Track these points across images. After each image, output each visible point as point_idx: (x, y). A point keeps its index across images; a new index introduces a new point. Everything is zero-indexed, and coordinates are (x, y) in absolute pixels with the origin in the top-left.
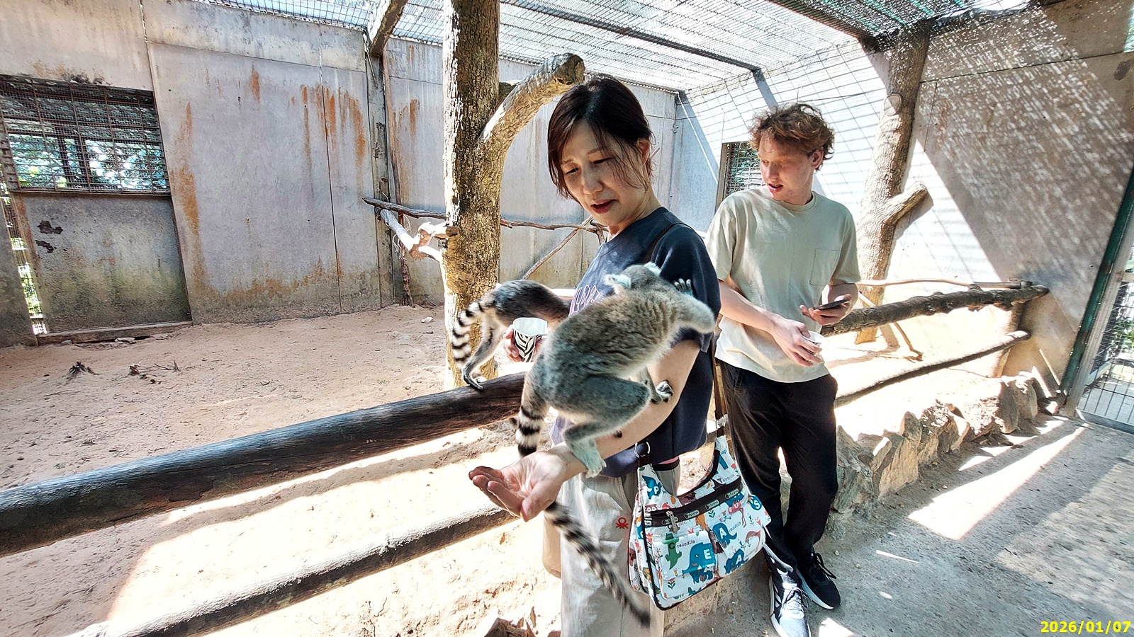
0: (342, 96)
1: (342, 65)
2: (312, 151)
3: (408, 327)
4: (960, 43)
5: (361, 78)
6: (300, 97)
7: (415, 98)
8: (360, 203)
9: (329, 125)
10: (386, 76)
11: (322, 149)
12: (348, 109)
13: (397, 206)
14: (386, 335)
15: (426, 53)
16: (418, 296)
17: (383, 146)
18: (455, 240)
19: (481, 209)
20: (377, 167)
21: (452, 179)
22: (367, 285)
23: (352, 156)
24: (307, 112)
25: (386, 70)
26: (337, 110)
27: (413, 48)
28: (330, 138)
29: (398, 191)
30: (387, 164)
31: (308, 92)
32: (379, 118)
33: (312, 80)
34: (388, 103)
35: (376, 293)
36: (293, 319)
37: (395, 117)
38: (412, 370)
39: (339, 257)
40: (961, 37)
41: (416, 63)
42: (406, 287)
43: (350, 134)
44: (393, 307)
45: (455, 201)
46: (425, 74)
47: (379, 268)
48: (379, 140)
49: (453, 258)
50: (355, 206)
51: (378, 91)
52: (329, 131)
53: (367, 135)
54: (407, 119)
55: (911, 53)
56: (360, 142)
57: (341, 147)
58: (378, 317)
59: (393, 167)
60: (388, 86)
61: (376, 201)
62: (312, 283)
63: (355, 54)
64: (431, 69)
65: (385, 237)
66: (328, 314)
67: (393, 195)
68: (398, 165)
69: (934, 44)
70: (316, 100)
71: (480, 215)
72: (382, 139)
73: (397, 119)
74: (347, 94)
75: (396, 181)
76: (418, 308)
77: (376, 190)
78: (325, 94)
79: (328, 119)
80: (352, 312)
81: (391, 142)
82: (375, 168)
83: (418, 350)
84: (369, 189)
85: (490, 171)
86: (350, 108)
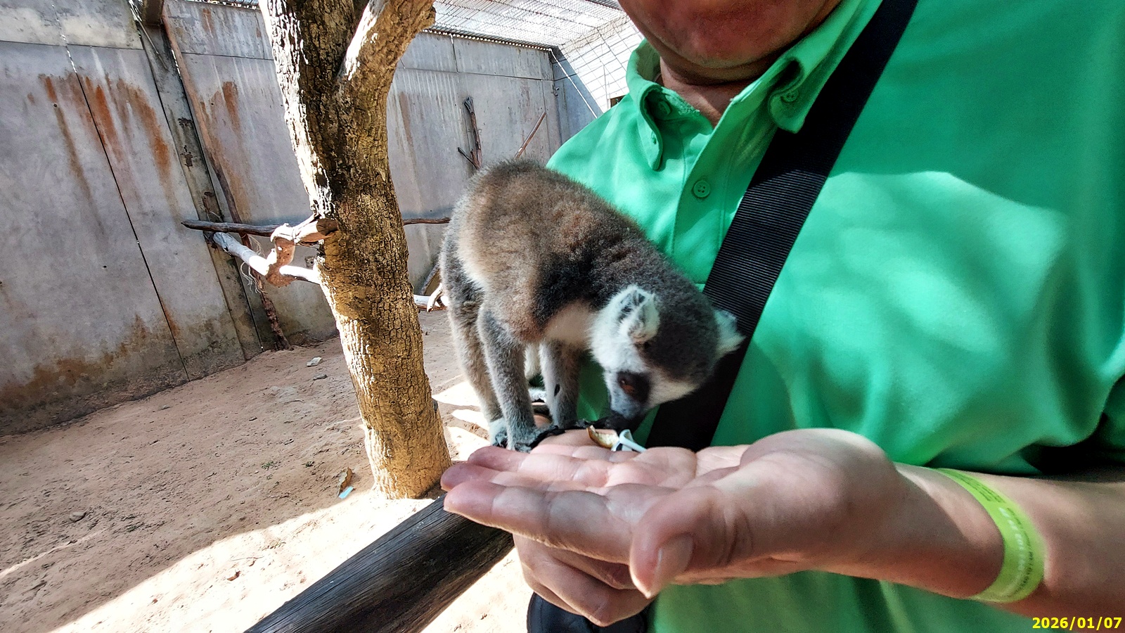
0: (114, 86)
1: (101, 41)
2: (84, 169)
3: (288, 377)
5: (138, 58)
6: (42, 95)
7: (227, 79)
8: (179, 230)
9: (102, 129)
10: (176, 52)
11: (100, 163)
12: (128, 105)
13: (237, 226)
14: (261, 395)
15: (230, 18)
16: (294, 334)
17: (196, 149)
18: (336, 241)
19: (367, 188)
20: (194, 179)
21: (307, 147)
22: (217, 336)
23: (152, 170)
24: (60, 114)
25: (174, 44)
26: (111, 107)
27: (209, 13)
28: (109, 147)
29: (232, 206)
30: (207, 172)
31: (55, 85)
32: (180, 111)
33: (58, 67)
34: (190, 90)
35: (234, 344)
36: (116, 406)
37: (204, 108)
38: (311, 436)
39: (167, 308)
41: (218, 32)
42: (275, 327)
43: (141, 141)
44: (263, 356)
45: (320, 181)
46: (234, 47)
47: (230, 310)
48: (188, 141)
49: (337, 269)
50: (174, 236)
51: (170, 75)
52: (105, 138)
53: (167, 136)
54: (222, 109)
56: (159, 147)
57: (130, 158)
58: (244, 374)
59: (219, 176)
60: (183, 66)
61: (203, 223)
62: (134, 349)
63: (118, 25)
64: (242, 39)
65: (229, 269)
66: (169, 386)
67: (226, 212)
68: (224, 171)
70: (71, 95)
71: (367, 198)
72: (192, 140)
73: (208, 111)
74: (121, 84)
75: (226, 192)
76: (298, 349)
77: (199, 209)
78: (85, 85)
79: (98, 120)
80: (206, 376)
81: (206, 142)
82: (191, 181)
83: (312, 405)
84: (189, 209)
85: (367, 127)
86: (130, 101)
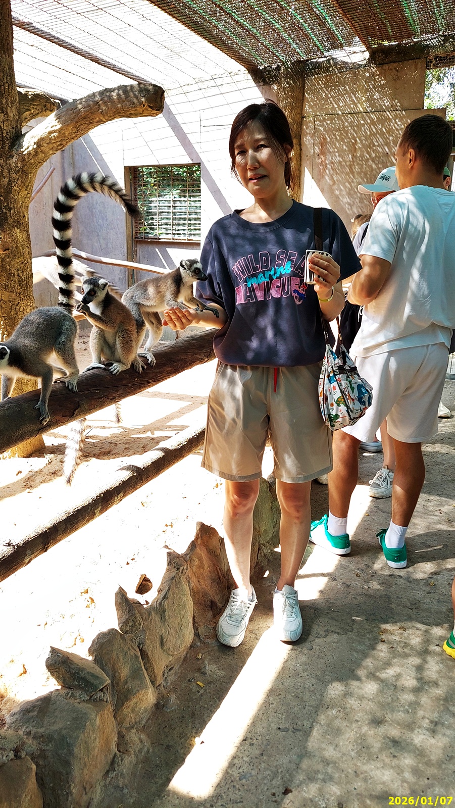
4: (327, 86)
40: (327, 80)
55: (292, 89)
69: (308, 84)
